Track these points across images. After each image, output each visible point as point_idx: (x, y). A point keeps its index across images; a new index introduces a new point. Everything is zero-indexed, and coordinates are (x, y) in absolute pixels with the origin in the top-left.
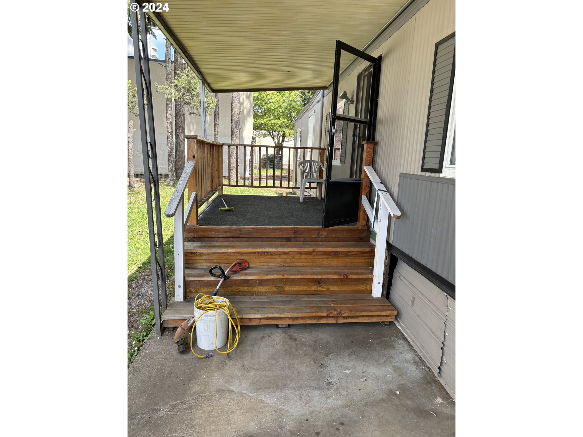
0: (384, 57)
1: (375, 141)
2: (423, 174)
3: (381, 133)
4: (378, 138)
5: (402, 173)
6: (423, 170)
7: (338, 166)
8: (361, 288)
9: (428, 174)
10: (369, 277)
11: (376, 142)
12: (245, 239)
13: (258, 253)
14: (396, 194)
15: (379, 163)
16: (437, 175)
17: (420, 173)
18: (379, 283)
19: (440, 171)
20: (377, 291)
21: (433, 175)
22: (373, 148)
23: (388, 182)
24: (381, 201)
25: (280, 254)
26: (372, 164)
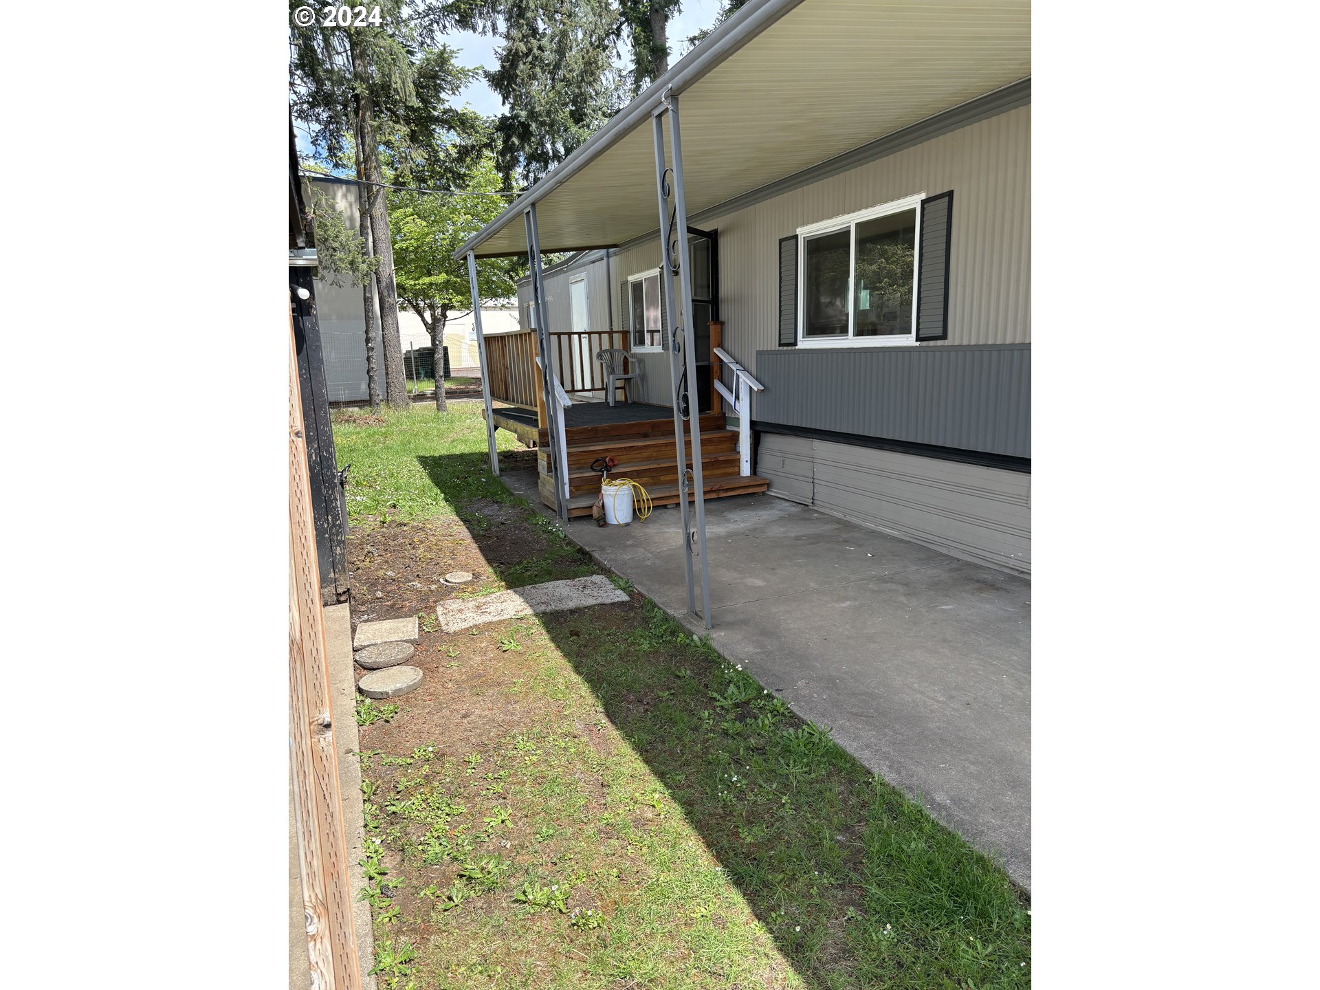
0: (721, 233)
1: (720, 320)
2: (781, 348)
3: (725, 312)
4: (722, 317)
5: (759, 351)
6: (780, 345)
7: (662, 353)
8: (730, 470)
9: (785, 348)
10: (737, 457)
11: (722, 322)
12: (602, 439)
13: (625, 448)
14: (754, 371)
15: (728, 343)
16: (793, 348)
17: (777, 348)
18: (747, 461)
19: (795, 344)
20: (745, 470)
21: (790, 348)
22: (720, 328)
23: (743, 362)
24: (741, 380)
25: (646, 447)
26: (721, 345)
